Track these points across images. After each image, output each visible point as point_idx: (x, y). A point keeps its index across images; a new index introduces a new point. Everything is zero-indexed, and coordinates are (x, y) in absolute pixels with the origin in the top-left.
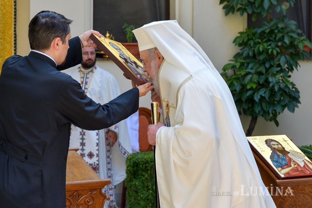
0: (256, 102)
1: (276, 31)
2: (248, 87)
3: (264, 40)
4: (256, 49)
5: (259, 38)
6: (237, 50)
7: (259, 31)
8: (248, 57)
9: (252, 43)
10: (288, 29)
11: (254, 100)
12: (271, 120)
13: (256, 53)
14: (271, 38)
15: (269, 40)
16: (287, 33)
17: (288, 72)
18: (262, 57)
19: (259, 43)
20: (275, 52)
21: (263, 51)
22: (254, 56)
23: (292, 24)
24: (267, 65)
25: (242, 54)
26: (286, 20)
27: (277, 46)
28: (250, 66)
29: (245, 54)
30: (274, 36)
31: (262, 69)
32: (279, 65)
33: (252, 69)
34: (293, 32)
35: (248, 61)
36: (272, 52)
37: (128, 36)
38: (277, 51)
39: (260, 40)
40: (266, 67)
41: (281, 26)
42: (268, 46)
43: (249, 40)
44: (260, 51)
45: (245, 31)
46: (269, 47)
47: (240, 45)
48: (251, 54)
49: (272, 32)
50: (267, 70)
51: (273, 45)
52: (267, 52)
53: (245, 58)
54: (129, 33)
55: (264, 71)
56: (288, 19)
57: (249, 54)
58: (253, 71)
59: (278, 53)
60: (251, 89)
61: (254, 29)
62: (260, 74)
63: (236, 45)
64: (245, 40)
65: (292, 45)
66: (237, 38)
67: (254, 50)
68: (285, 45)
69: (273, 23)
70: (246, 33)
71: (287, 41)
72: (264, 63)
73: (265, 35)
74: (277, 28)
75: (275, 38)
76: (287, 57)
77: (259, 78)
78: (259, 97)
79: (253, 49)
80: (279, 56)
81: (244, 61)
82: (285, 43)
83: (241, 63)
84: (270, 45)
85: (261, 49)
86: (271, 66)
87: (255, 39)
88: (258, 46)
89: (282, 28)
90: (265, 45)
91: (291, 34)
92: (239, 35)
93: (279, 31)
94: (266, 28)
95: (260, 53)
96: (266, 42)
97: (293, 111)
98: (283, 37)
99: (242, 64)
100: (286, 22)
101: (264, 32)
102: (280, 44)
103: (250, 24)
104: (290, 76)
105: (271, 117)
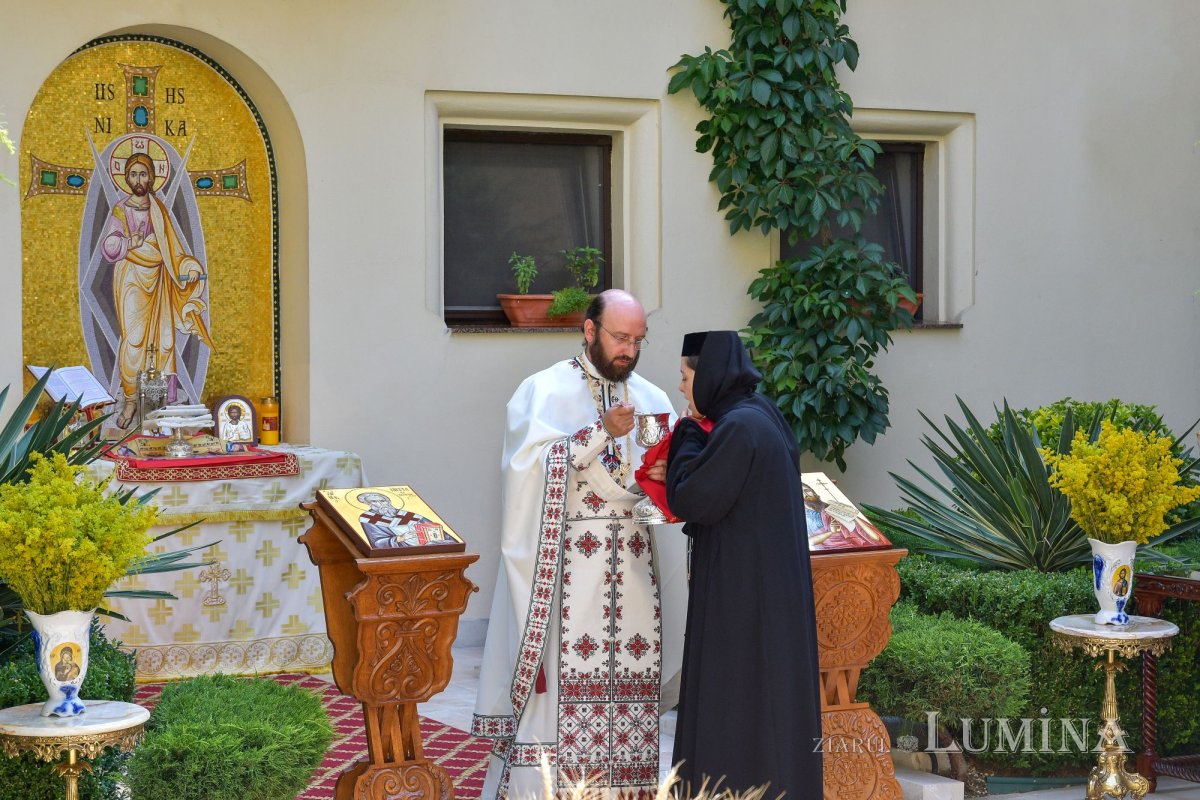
0: (798, 419)
1: (839, 267)
2: (780, 388)
3: (814, 286)
4: (796, 306)
5: (803, 283)
6: (757, 307)
7: (804, 266)
8: (779, 322)
9: (788, 293)
10: (866, 263)
11: (794, 415)
12: (829, 459)
13: (796, 315)
14: (827, 282)
15: (825, 287)
16: (864, 271)
17: (867, 356)
18: (808, 324)
19: (803, 293)
20: (836, 313)
21: (811, 310)
22: (793, 321)
23: (875, 251)
24: (821, 342)
25: (767, 317)
26: (862, 243)
27: (841, 299)
28: (785, 342)
29: (772, 318)
30: (834, 278)
31: (810, 349)
32: (845, 341)
33: (788, 348)
34: (875, 267)
35: (778, 331)
36: (830, 311)
37: (520, 279)
38: (841, 310)
39: (803, 287)
40: (817, 346)
41: (849, 255)
42: (821, 299)
43: (782, 286)
44: (804, 310)
45: (774, 266)
46: (824, 302)
47: (763, 297)
48: (786, 317)
49: (830, 268)
50: (821, 351)
51: (832, 297)
52: (820, 314)
53: (773, 326)
54: (522, 274)
55: (815, 354)
56: (864, 242)
57: (781, 316)
58: (791, 354)
59: (842, 313)
60: (787, 391)
61: (793, 262)
62: (805, 359)
63: (753, 298)
64: (774, 288)
65: (874, 296)
66: (757, 281)
67: (792, 309)
68: (858, 298)
69: (832, 249)
70: (775, 271)
71: (862, 287)
72: (814, 337)
73: (815, 276)
74: (841, 260)
75: (837, 282)
76: (862, 322)
77: (804, 369)
78: (803, 407)
79: (790, 305)
80: (845, 320)
81: (771, 332)
82: (860, 293)
83: (764, 336)
84: (826, 297)
85: (807, 306)
86: (829, 344)
87: (796, 284)
88: (801, 299)
89: (853, 261)
90: (816, 296)
91: (872, 273)
92: (761, 275)
93: (845, 268)
94: (818, 260)
95: (805, 315)
96: (817, 290)
97: (872, 440)
98: (854, 280)
99: (767, 339)
100: (860, 248)
101: (812, 269)
102: (847, 294)
103: (786, 253)
104: (870, 365)
105: (830, 452)
